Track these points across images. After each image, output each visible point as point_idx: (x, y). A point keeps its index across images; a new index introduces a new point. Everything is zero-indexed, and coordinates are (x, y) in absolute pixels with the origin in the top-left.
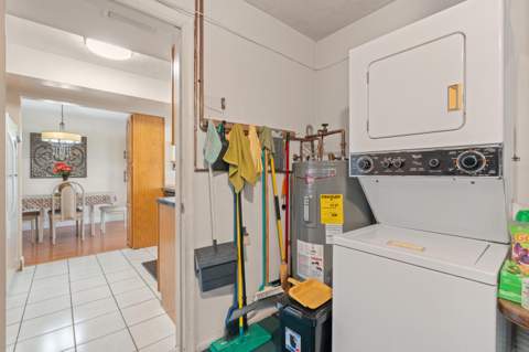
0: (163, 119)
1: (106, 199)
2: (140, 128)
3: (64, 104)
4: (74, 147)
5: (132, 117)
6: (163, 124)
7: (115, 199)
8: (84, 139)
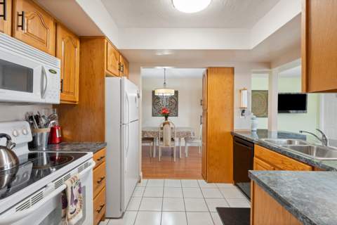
0: (233, 69)
1: (188, 133)
2: (213, 79)
3: (166, 68)
4: (171, 97)
5: (207, 70)
6: (233, 73)
7: (194, 133)
8: (176, 92)
